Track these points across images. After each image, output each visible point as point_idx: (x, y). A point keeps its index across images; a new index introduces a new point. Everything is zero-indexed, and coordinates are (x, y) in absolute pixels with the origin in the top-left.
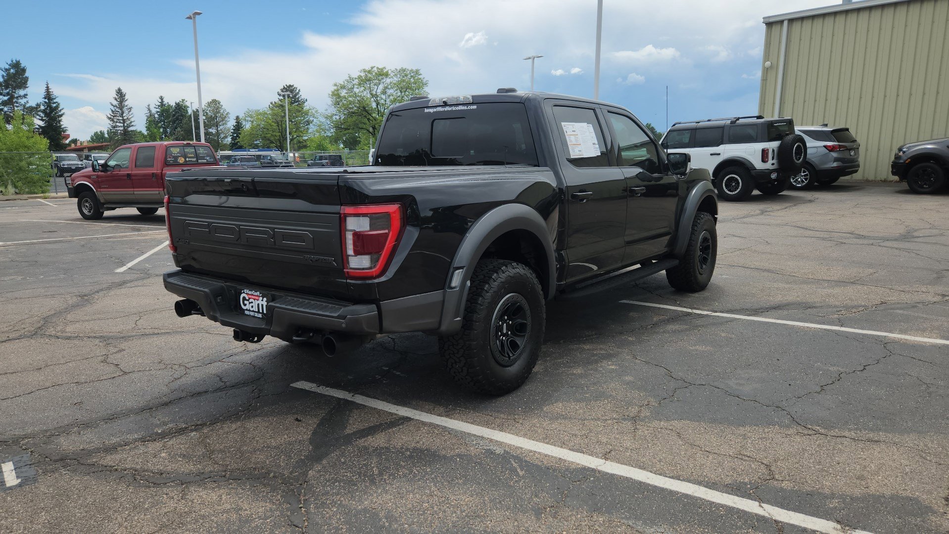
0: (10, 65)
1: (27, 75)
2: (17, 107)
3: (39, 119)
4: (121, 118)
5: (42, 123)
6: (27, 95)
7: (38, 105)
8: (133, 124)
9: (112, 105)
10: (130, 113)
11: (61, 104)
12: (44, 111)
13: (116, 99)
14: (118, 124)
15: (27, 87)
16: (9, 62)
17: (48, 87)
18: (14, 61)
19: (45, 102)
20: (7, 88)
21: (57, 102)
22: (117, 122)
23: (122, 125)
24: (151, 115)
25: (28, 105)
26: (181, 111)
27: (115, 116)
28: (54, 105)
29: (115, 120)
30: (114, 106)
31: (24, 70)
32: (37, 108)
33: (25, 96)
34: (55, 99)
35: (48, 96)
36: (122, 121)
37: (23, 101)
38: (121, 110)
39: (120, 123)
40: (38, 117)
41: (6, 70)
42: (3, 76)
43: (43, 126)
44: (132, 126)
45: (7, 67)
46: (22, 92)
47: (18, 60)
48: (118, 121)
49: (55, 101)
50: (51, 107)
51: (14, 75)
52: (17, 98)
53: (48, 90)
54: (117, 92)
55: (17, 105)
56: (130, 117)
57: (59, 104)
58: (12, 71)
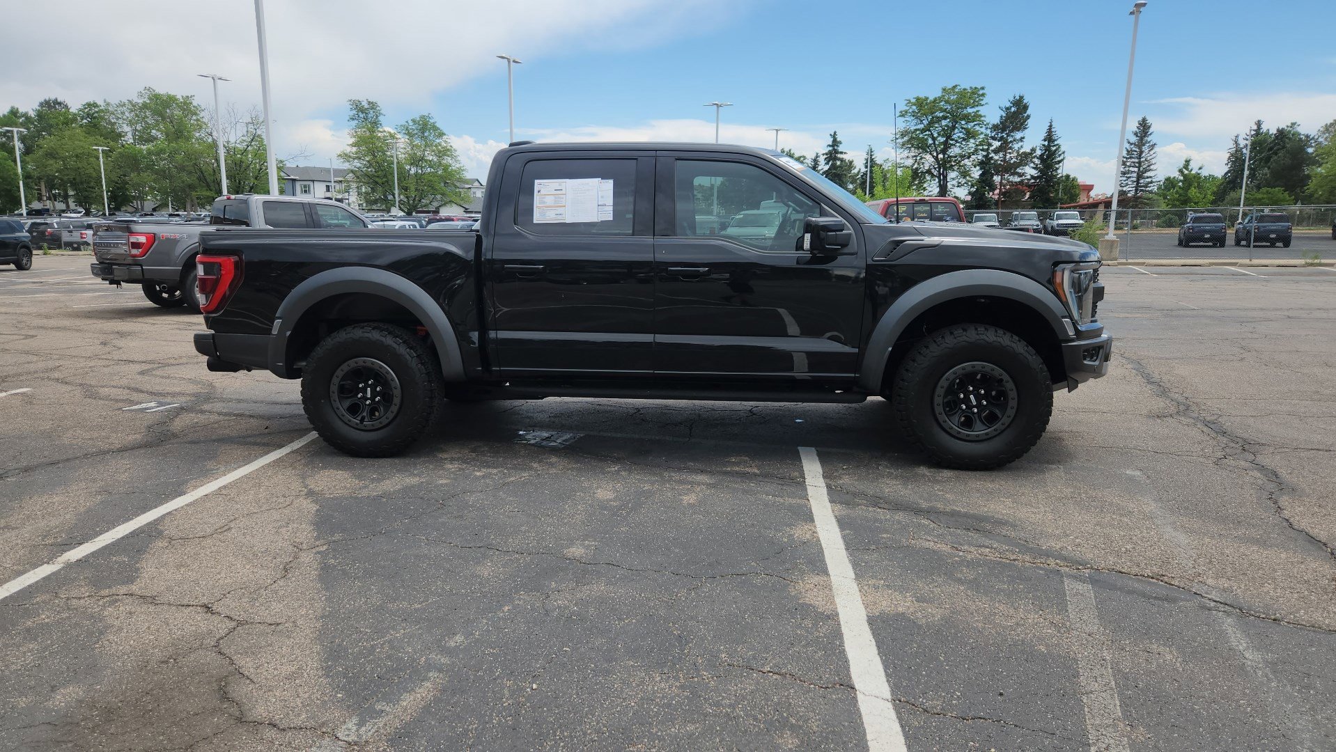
0: (1011, 103)
1: (1028, 112)
2: (1010, 153)
3: (1033, 168)
4: (1137, 160)
5: (1034, 173)
6: (1024, 138)
7: (1033, 150)
8: (1152, 167)
9: (1129, 143)
10: (1152, 152)
11: (1061, 147)
12: (1041, 158)
13: (1136, 134)
14: (1132, 169)
15: (1026, 128)
16: (1012, 99)
17: (1051, 126)
18: (1018, 98)
19: (1044, 145)
20: (1003, 130)
21: (1057, 145)
22: (1130, 166)
23: (1136, 169)
24: (1236, 151)
25: (1021, 151)
26: (1284, 142)
27: (1131, 158)
28: (1054, 148)
29: (1128, 164)
30: (1131, 144)
31: (1026, 108)
32: (1031, 154)
33: (1022, 139)
34: (1056, 140)
35: (1050, 138)
36: (1137, 165)
37: (1016, 146)
38: (1140, 148)
39: (1135, 167)
40: (1032, 165)
41: (1007, 109)
42: (1001, 117)
43: (1036, 175)
44: (1150, 170)
45: (1008, 105)
46: (1018, 135)
47: (1021, 95)
48: (1133, 165)
49: (1056, 143)
50: (1050, 151)
51: (1014, 112)
52: (1011, 142)
53: (1050, 129)
54: (1140, 124)
55: (1010, 151)
56: (1149, 159)
57: (1059, 147)
58: (1013, 109)
